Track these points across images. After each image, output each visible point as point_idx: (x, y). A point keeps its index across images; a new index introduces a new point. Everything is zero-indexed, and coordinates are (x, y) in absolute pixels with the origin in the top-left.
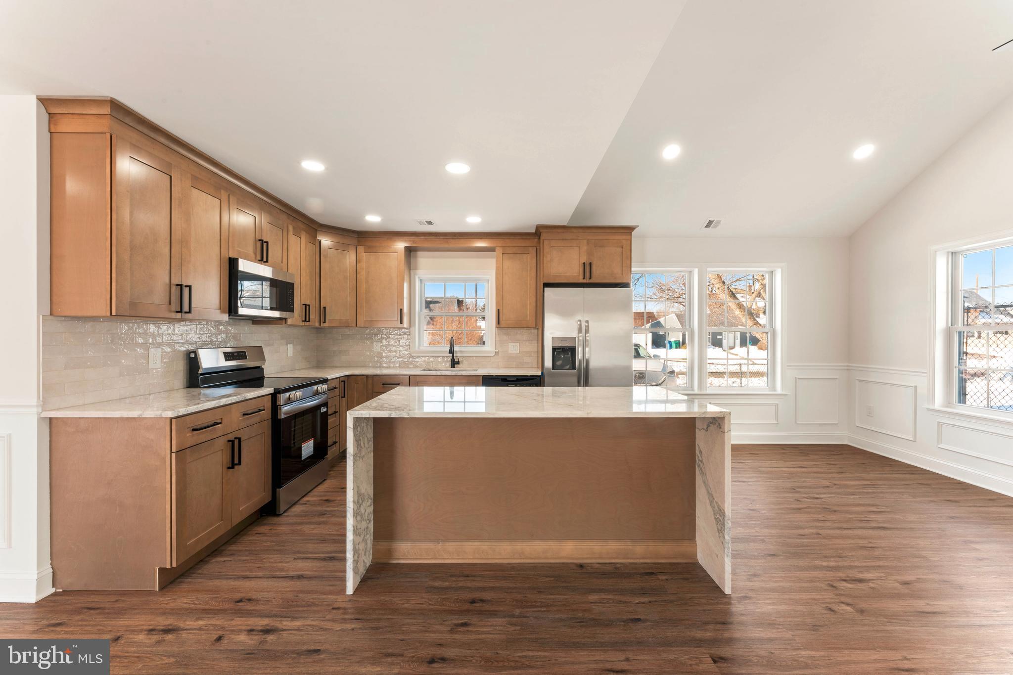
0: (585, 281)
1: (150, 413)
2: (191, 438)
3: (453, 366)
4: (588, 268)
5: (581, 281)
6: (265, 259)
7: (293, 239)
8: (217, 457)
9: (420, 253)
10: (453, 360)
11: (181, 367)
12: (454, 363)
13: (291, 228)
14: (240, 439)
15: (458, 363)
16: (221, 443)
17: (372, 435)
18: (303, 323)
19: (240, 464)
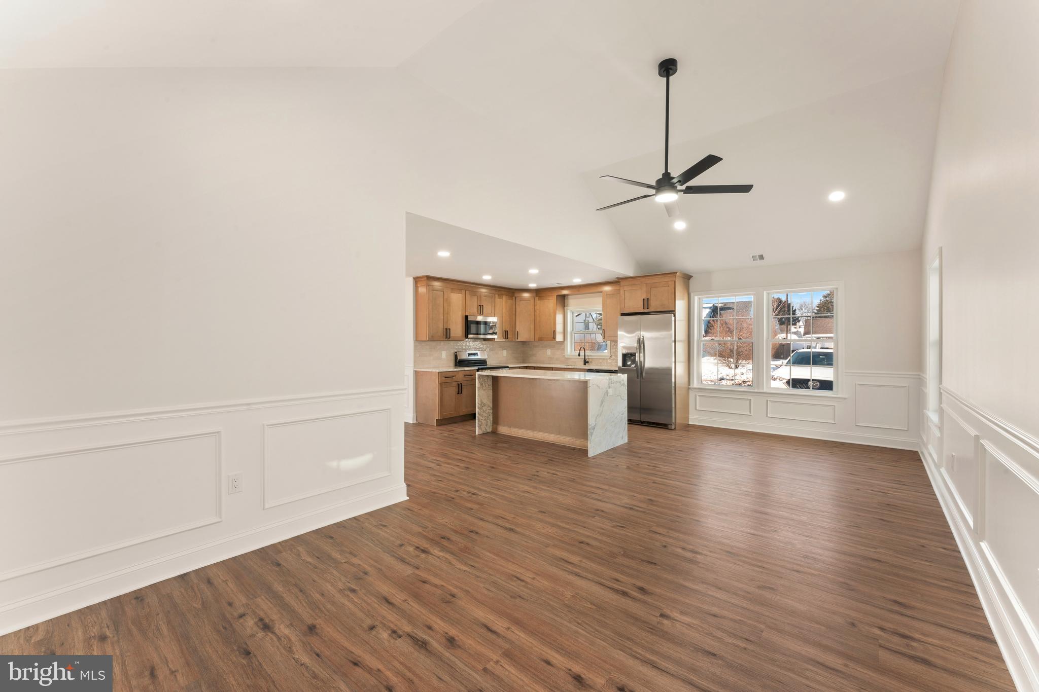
0: (645, 311)
1: (434, 370)
2: (444, 380)
3: (585, 364)
4: (646, 302)
5: (643, 311)
6: (482, 313)
7: (498, 300)
8: (453, 390)
9: (570, 297)
10: (585, 360)
11: (453, 358)
12: (586, 362)
13: (497, 295)
14: (461, 384)
15: (588, 362)
16: (455, 384)
17: (491, 383)
18: (504, 340)
19: (462, 393)
